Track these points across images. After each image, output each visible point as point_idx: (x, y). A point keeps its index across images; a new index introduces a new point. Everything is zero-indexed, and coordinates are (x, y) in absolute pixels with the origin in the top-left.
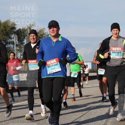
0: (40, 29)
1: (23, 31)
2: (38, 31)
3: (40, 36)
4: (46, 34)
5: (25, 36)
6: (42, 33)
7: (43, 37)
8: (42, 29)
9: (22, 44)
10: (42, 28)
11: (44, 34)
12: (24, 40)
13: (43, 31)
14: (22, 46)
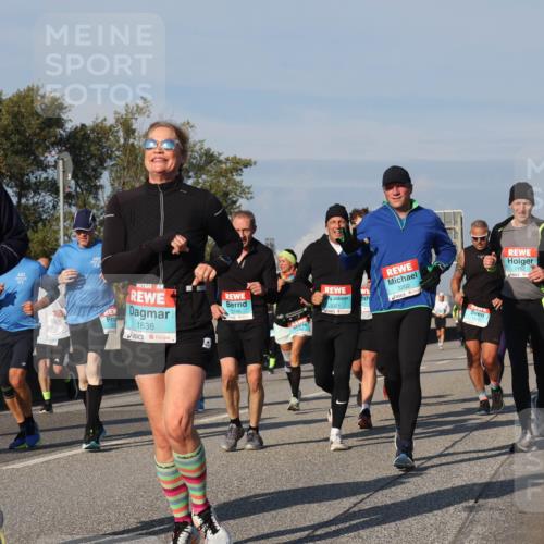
1: (98, 133)
5: (105, 155)
9: (91, 193)
12: (101, 174)
14: (93, 202)
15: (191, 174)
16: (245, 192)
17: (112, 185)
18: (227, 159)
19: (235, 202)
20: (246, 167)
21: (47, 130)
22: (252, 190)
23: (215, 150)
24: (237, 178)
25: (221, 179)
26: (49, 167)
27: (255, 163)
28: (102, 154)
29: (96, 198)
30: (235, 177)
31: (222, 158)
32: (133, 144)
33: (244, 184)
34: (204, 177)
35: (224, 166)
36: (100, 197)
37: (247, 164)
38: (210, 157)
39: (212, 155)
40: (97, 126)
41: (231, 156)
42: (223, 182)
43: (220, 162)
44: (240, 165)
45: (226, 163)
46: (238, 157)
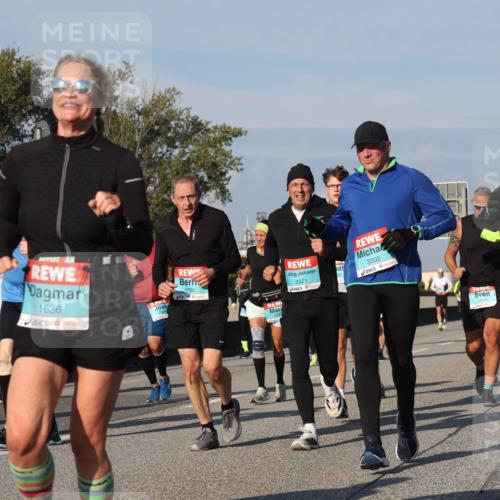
0: (157, 94)
2: (147, 102)
3: (157, 123)
4: (183, 116)
6: (163, 113)
7: (169, 129)
8: (163, 91)
10: (162, 88)
11: (173, 118)
13: (169, 100)
15: (177, 144)
16: (236, 163)
18: (216, 128)
19: (224, 174)
20: (236, 136)
21: (23, 97)
23: (203, 118)
24: (226, 148)
25: (210, 149)
26: (26, 136)
27: (246, 132)
30: (224, 147)
31: (210, 126)
32: (115, 112)
33: (235, 154)
34: (191, 147)
35: (212, 135)
37: (238, 133)
38: (197, 125)
39: (200, 124)
41: (220, 123)
42: (212, 152)
43: (208, 130)
44: (229, 134)
45: (214, 132)
46: (228, 125)
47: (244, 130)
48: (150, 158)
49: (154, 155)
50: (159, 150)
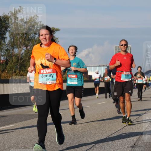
1: (5, 19)
5: (7, 27)
9: (2, 40)
12: (6, 33)
14: (3, 43)
15: (37, 33)
17: (10, 37)
20: (57, 31)
22: (58, 39)
24: (54, 35)
27: (60, 30)
28: (6, 26)
29: (4, 41)
33: (56, 37)
36: (6, 41)
37: (57, 30)
40: (4, 16)
44: (54, 30)
46: (54, 27)
47: (59, 29)
48: (28, 38)
49: (30, 37)
50: (31, 35)
